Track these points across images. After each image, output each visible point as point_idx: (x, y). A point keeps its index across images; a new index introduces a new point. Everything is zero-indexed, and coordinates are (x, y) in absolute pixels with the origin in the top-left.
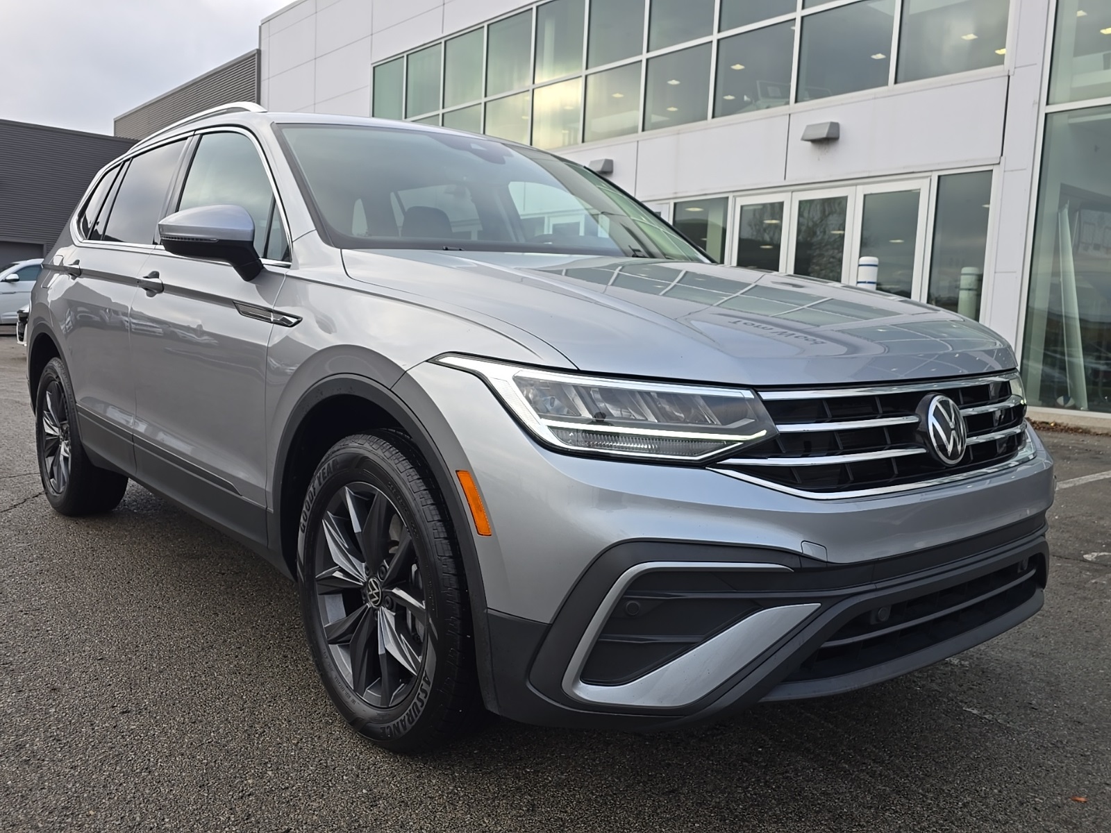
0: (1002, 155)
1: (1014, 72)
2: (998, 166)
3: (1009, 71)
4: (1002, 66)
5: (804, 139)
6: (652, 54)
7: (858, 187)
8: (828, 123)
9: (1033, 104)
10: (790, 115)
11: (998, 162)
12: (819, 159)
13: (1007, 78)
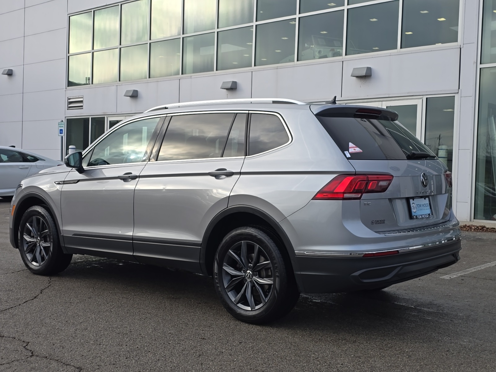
0: (459, 88)
1: (463, 46)
2: (457, 94)
3: (460, 45)
4: (457, 43)
5: (352, 76)
6: (259, 23)
7: (383, 102)
8: (366, 67)
9: (474, 63)
10: (343, 62)
11: (457, 92)
12: (360, 87)
13: (460, 49)
